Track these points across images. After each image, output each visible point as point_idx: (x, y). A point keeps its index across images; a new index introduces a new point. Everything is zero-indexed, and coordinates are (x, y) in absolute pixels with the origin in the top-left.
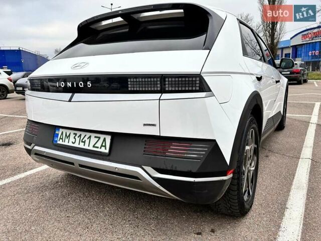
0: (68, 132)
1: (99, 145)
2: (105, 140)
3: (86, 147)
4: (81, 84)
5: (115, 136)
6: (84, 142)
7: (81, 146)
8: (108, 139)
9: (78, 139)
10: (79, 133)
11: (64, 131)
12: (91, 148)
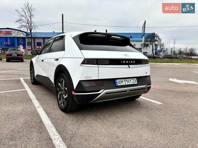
0: (122, 80)
1: (134, 82)
2: (135, 80)
3: (130, 83)
4: (132, 62)
5: (138, 78)
6: (129, 82)
7: (129, 83)
8: (136, 79)
9: (126, 82)
10: (126, 80)
11: (120, 80)
12: (132, 83)
